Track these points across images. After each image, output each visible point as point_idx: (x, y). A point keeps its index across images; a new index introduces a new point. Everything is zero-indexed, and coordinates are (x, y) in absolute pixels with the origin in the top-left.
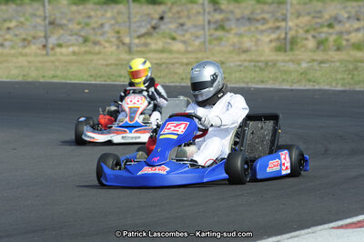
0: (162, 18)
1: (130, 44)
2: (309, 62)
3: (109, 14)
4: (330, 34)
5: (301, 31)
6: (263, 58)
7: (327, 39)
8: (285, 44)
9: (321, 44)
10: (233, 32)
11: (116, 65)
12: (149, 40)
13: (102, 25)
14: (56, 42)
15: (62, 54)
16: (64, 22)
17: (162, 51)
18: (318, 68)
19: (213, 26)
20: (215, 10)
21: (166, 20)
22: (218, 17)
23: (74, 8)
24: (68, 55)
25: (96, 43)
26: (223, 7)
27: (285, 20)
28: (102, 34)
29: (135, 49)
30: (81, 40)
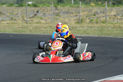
0: (38, 12)
1: (27, 20)
2: (87, 27)
3: (20, 10)
4: (95, 18)
5: (85, 17)
6: (71, 26)
7: (93, 20)
8: (79, 21)
9: (91, 21)
10: (62, 17)
11: (22, 27)
12: (33, 19)
13: (17, 14)
14: (1, 19)
15: (3, 24)
16: (4, 12)
17: (38, 23)
18: (90, 29)
19: (55, 14)
20: (56, 9)
21: (39, 12)
22: (57, 11)
23: (8, 8)
24: (6, 24)
25: (15, 20)
26: (58, 8)
27: (79, 13)
28: (18, 17)
29: (28, 22)
30: (10, 19)
